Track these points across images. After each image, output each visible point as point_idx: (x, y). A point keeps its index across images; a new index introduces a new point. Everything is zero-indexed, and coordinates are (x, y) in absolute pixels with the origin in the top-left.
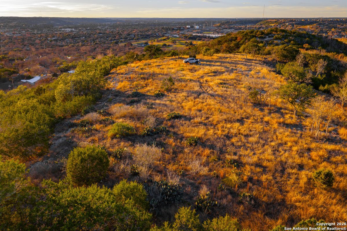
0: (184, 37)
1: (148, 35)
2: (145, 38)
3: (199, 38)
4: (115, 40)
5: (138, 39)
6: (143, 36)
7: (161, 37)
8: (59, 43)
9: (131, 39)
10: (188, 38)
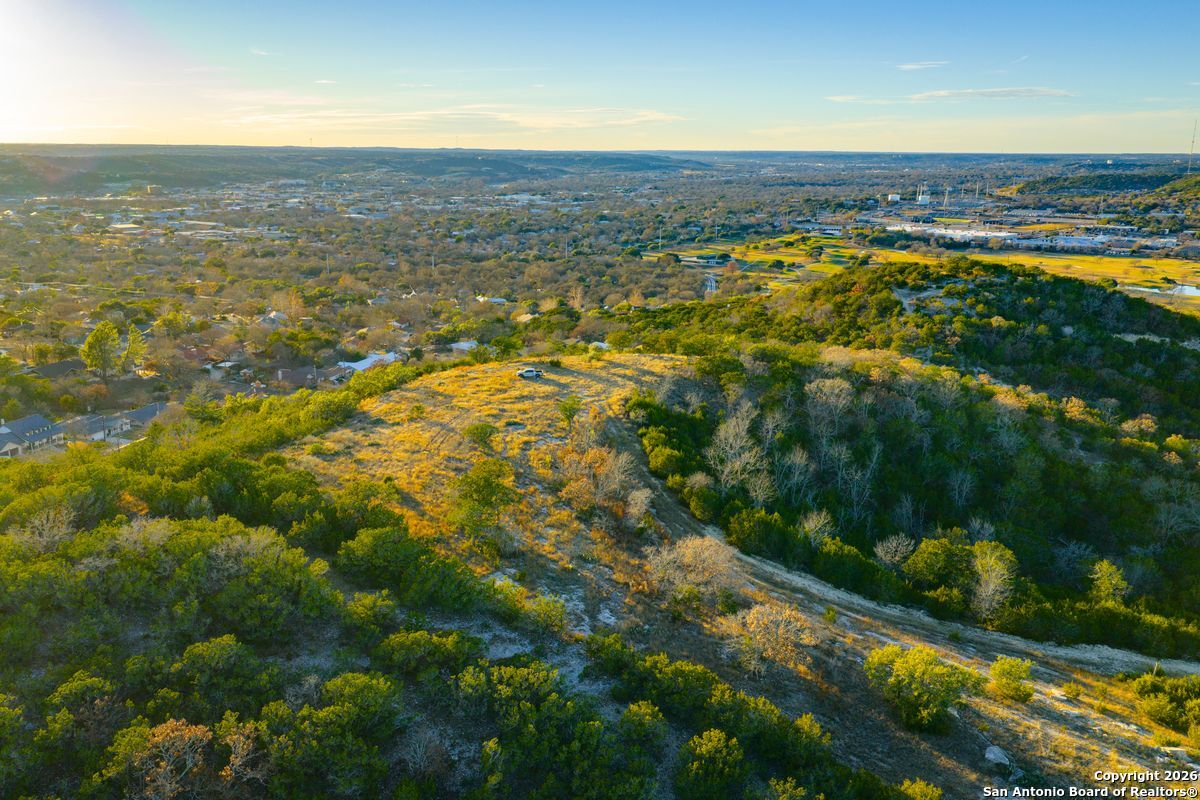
0: (858, 235)
1: (745, 228)
2: (733, 235)
3: (904, 242)
4: (638, 240)
5: (709, 240)
6: (731, 228)
7: (786, 233)
8: (477, 250)
9: (688, 240)
10: (870, 241)
